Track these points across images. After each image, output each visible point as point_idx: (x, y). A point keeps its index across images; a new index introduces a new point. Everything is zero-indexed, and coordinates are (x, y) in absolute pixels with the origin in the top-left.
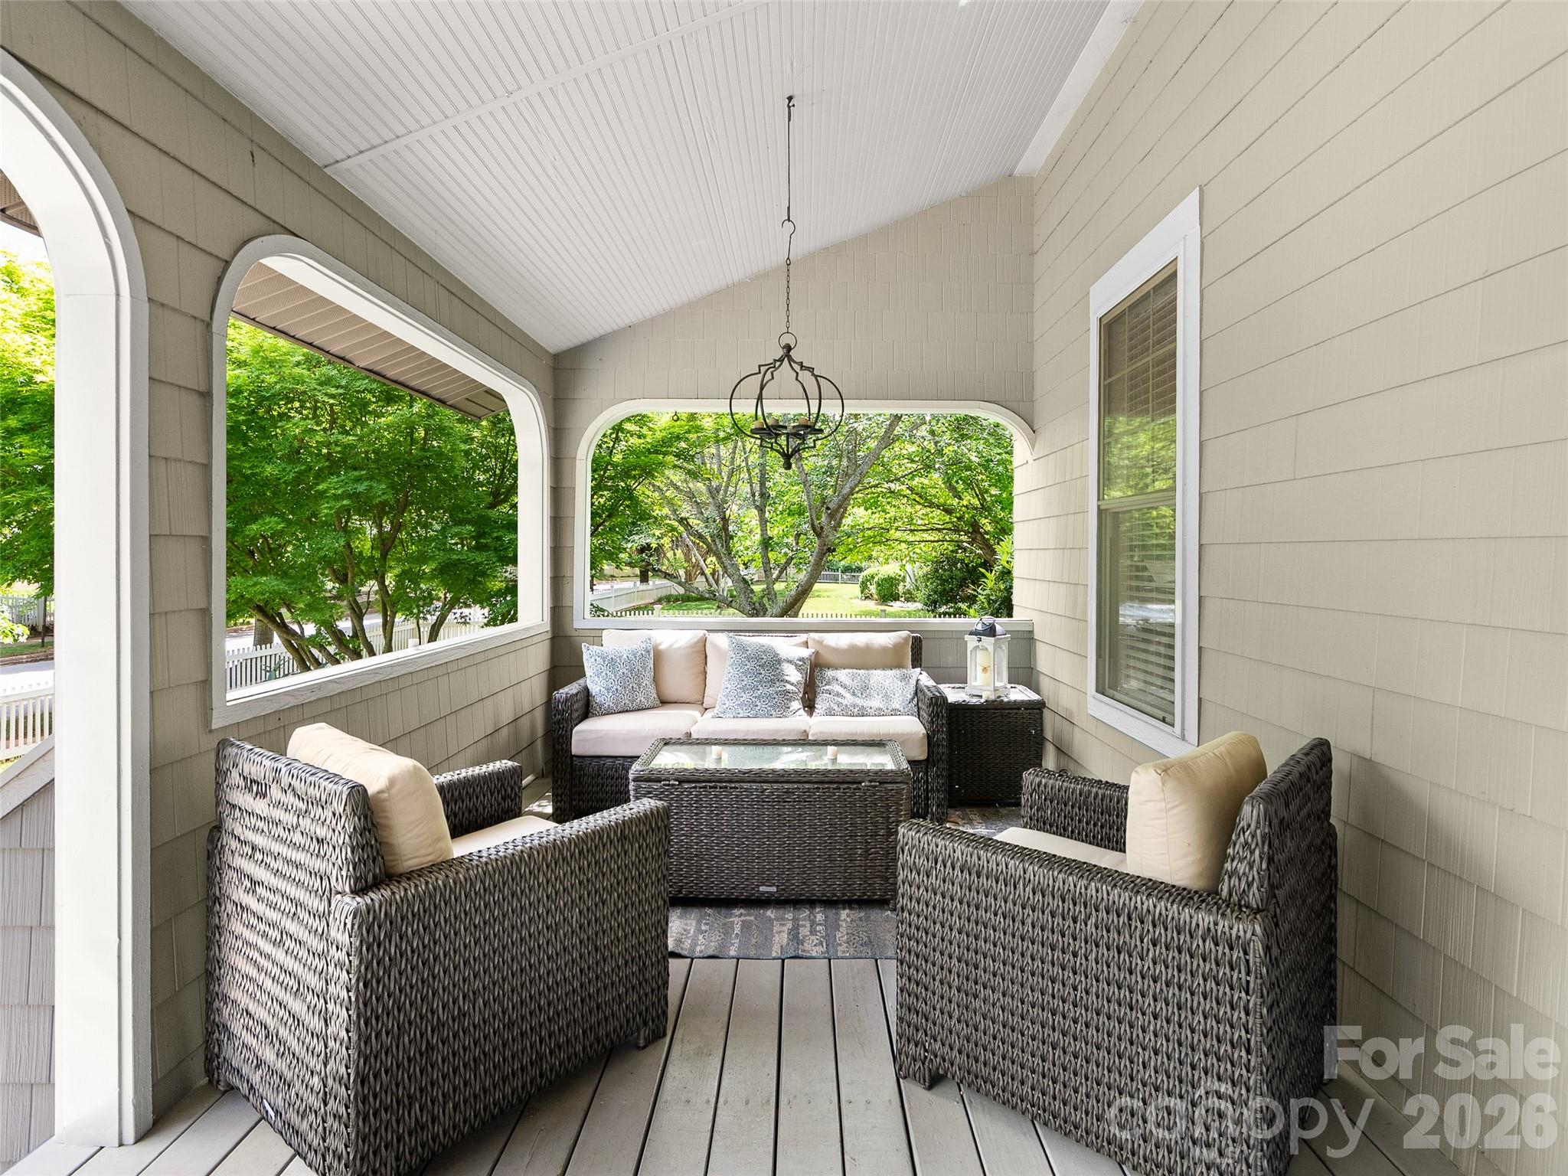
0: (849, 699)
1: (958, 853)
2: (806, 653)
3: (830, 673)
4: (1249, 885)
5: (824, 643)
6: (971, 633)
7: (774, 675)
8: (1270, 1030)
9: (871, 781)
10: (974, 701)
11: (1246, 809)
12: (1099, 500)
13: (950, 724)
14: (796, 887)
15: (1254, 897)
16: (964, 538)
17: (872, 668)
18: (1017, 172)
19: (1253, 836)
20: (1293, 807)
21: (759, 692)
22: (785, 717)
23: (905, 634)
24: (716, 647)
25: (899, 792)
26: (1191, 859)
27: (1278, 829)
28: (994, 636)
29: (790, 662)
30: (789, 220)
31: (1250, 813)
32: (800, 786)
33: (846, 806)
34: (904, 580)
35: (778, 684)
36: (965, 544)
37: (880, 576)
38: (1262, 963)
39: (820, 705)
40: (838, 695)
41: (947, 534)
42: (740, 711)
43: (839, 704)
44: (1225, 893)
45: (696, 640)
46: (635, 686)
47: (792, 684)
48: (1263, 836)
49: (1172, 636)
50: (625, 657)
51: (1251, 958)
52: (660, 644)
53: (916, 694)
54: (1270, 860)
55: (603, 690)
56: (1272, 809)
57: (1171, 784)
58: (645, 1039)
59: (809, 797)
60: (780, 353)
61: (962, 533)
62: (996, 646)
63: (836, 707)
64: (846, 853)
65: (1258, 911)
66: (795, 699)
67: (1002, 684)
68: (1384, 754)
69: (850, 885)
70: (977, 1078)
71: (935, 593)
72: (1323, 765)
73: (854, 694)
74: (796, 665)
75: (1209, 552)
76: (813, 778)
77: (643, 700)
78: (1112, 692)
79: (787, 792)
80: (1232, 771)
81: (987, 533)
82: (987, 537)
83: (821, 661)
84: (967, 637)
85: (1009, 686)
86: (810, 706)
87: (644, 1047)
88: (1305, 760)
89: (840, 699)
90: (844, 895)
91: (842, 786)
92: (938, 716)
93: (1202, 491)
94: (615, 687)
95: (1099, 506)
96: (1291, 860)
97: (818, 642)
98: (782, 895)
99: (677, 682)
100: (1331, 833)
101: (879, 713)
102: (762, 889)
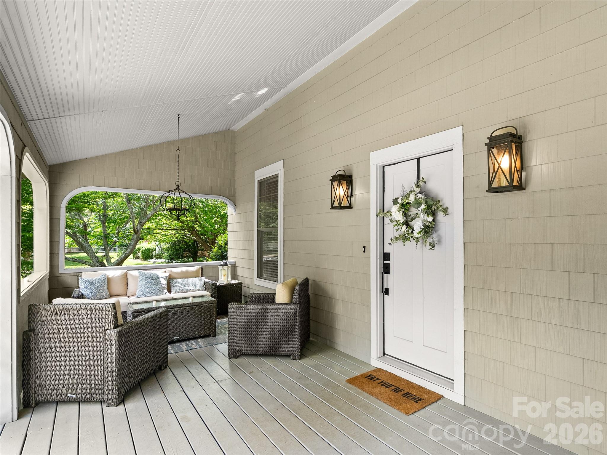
0: (183, 287)
1: (243, 306)
2: (167, 275)
3: (175, 280)
4: (297, 299)
5: (172, 271)
6: (220, 265)
7: (158, 282)
8: (300, 322)
9: (206, 304)
10: (222, 284)
11: (296, 287)
12: (258, 228)
13: (218, 291)
14: (185, 335)
15: (297, 302)
16: (187, 232)
17: (189, 278)
18: (232, 128)
19: (297, 291)
20: (303, 287)
21: (153, 288)
22: (163, 295)
23: (199, 267)
24: (131, 275)
25: (213, 306)
26: (287, 298)
27: (301, 291)
28: (227, 265)
29: (162, 278)
30: (178, 149)
31: (297, 288)
32: (186, 308)
33: (199, 311)
34: (155, 250)
35: (159, 285)
36: (188, 235)
37: (143, 248)
38: (299, 311)
39: (173, 290)
40: (179, 287)
41: (180, 231)
42: (146, 294)
43: (180, 290)
44: (293, 302)
45: (123, 273)
46: (102, 291)
47: (164, 285)
48: (299, 291)
49: (278, 262)
50: (97, 281)
51: (297, 311)
52: (109, 276)
53: (204, 284)
54: (300, 295)
55: (89, 293)
56: (300, 287)
57: (284, 286)
58: (164, 367)
59: (189, 310)
60: (176, 187)
61: (186, 231)
62: (228, 269)
63: (179, 290)
64: (199, 324)
65: (298, 303)
66: (165, 289)
67: (229, 279)
68: (316, 279)
69: (200, 332)
70: (248, 351)
71: (173, 254)
72: (307, 282)
73: (184, 286)
74: (164, 279)
75: (285, 242)
76: (190, 305)
77: (105, 295)
78: (261, 277)
79: (182, 310)
80: (293, 283)
81: (197, 230)
82: (198, 232)
83: (172, 277)
84: (219, 266)
85: (231, 280)
86: (170, 291)
87: (163, 370)
88: (305, 280)
89: (180, 288)
90: (198, 335)
91: (198, 306)
92: (214, 289)
93: (284, 228)
94: (94, 292)
95: (258, 230)
96: (302, 296)
97: (170, 271)
98: (181, 339)
99: (117, 288)
100: (309, 294)
101: (193, 291)
102: (174, 338)
